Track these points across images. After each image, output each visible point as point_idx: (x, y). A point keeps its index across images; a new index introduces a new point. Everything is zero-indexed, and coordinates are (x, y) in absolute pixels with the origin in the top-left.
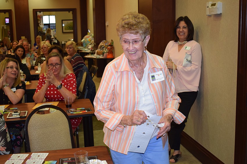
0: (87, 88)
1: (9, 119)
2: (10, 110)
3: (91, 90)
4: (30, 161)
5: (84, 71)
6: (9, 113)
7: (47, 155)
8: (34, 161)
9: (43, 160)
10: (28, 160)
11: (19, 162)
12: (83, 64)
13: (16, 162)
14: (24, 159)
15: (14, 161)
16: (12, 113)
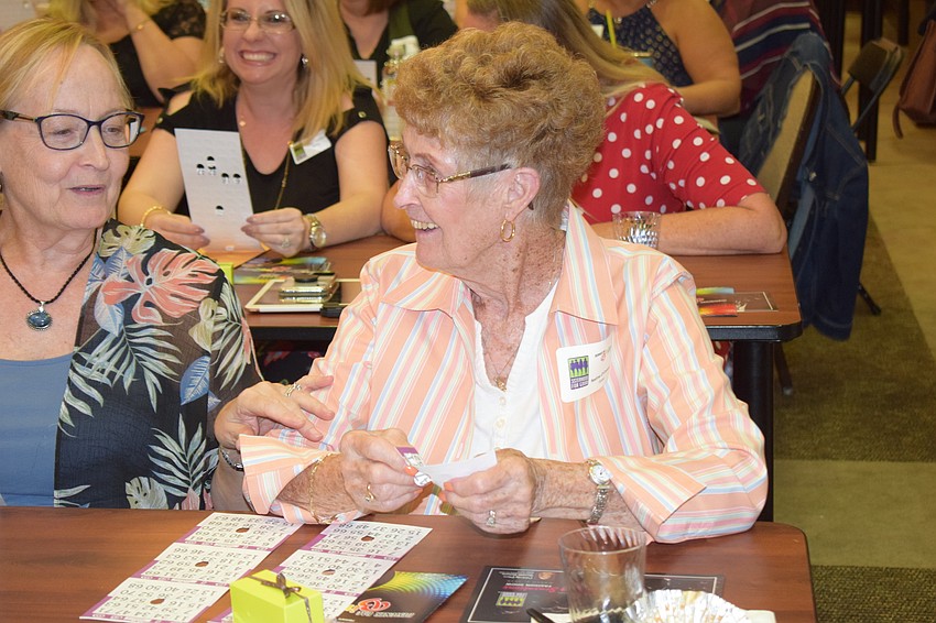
0: (813, 184)
1: (257, 313)
2: (283, 269)
3: (837, 198)
4: (310, 562)
5: (799, 68)
6: (271, 282)
7: (416, 541)
8: (332, 563)
9: (387, 565)
10: (299, 553)
11: (236, 560)
12: (807, 25)
13: (219, 558)
14: (272, 545)
15: (212, 549)
16: (281, 283)
